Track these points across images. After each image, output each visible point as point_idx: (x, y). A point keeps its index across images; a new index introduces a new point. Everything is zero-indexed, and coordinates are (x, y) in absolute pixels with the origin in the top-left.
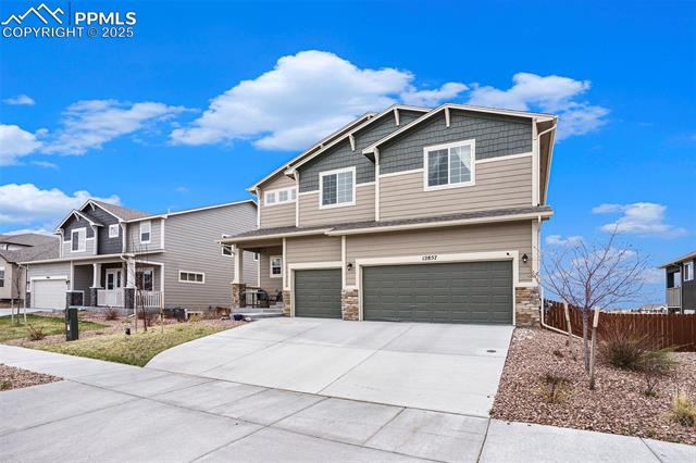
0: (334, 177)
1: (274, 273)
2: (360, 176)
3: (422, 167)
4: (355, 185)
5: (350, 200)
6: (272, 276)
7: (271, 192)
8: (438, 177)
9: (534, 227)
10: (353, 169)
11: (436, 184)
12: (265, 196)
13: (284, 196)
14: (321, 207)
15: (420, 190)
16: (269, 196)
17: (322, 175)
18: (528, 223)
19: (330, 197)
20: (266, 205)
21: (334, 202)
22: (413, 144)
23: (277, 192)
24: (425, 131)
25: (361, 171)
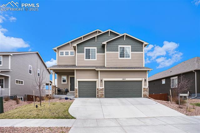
0: (89, 50)
1: (63, 82)
2: (98, 51)
3: (118, 51)
4: (96, 54)
5: (95, 58)
6: (62, 83)
7: (62, 51)
8: (122, 55)
9: (147, 73)
10: (96, 48)
11: (121, 57)
12: (60, 52)
13: (67, 53)
14: (85, 60)
15: (117, 58)
16: (61, 52)
17: (85, 48)
18: (146, 71)
19: (88, 57)
20: (60, 56)
21: (89, 58)
22: (116, 43)
23: (64, 51)
24: (119, 40)
25: (99, 49)
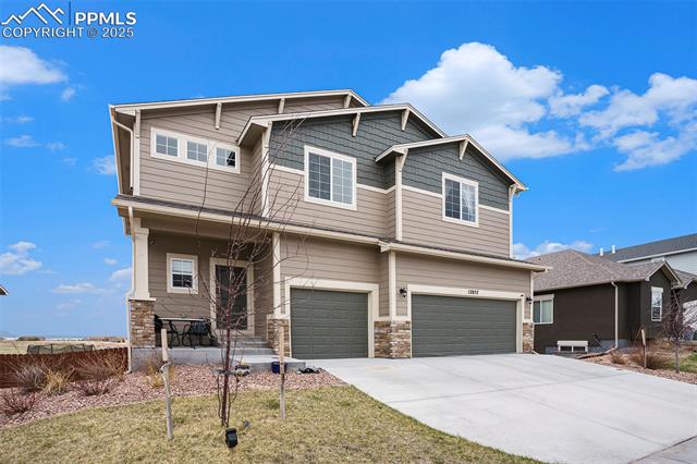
0: (327, 160)
2: (362, 174)
4: (355, 185)
5: (349, 201)
6: (171, 288)
7: (167, 134)
8: (452, 208)
10: (353, 161)
12: (154, 137)
13: (196, 152)
14: (307, 198)
16: (161, 139)
17: (308, 149)
19: (320, 187)
20: (155, 155)
21: (326, 196)
23: (183, 141)
24: (444, 154)
25: (367, 168)
